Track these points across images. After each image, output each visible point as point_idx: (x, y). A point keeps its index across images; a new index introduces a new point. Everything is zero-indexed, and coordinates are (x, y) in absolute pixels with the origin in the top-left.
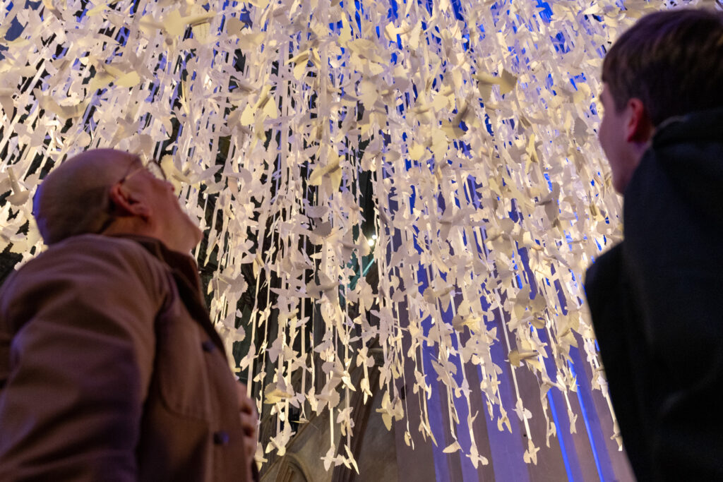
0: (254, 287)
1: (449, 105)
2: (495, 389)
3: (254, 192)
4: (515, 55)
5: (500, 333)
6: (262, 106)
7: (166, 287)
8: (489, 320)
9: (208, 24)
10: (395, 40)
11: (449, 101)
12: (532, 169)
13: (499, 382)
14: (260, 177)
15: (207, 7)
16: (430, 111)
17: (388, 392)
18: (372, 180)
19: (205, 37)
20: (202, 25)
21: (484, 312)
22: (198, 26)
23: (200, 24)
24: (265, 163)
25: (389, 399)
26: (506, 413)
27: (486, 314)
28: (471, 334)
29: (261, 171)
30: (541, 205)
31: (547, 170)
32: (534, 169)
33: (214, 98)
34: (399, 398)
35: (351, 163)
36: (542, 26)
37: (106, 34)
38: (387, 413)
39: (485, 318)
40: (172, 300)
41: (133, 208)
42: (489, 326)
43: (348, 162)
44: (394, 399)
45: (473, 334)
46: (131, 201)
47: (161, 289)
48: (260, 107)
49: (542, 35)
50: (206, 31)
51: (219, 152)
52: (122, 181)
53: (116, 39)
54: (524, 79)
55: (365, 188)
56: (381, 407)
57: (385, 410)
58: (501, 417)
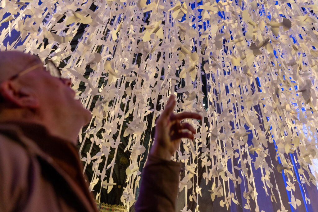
1: (254, 38)
3: (151, 82)
6: (155, 32)
11: (254, 36)
14: (154, 75)
17: (214, 183)
24: (157, 68)
25: (215, 186)
29: (155, 72)
34: (221, 187)
38: (213, 193)
41: (20, 101)
44: (218, 187)
46: (21, 95)
48: (154, 32)
52: (14, 78)
56: (211, 189)
57: (213, 191)
58: (272, 194)
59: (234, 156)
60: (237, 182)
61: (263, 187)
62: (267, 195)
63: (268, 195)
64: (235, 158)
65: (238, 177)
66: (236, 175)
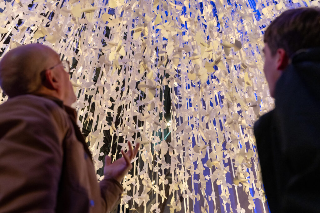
0: (110, 144)
1: (209, 57)
2: (228, 197)
3: (112, 95)
4: (242, 34)
5: (231, 169)
6: (118, 51)
7: (68, 125)
8: (225, 162)
9: (93, 13)
10: (184, 23)
11: (209, 55)
12: (248, 89)
13: (230, 194)
14: (115, 88)
15: (93, 5)
16: (199, 59)
17: (174, 197)
18: (170, 93)
19: (91, 19)
20: (90, 13)
21: (223, 158)
22: (89, 13)
23: (89, 12)
24: (118, 81)
25: (174, 200)
26: (232, 210)
27: (224, 159)
28: (216, 169)
29: (116, 85)
30: (251, 107)
31: (255, 91)
32: (249, 89)
33: (93, 49)
34: (179, 200)
35: (160, 83)
36: (255, 21)
37: (44, 16)
38: (172, 207)
39: (224, 161)
40: (71, 133)
42: (226, 165)
43: (159, 83)
44: (177, 201)
45: (217, 168)
47: (66, 126)
49: (255, 25)
50: (92, 16)
51: (96, 75)
53: (48, 18)
54: (246, 46)
55: (167, 98)
56: (170, 204)
57: (172, 205)
58: (230, 211)
59: (195, 173)
60: (196, 199)
61: (223, 204)
62: (225, 211)
63: (227, 212)
64: (196, 174)
65: (198, 194)
66: (195, 192)
